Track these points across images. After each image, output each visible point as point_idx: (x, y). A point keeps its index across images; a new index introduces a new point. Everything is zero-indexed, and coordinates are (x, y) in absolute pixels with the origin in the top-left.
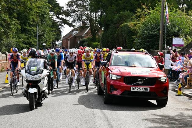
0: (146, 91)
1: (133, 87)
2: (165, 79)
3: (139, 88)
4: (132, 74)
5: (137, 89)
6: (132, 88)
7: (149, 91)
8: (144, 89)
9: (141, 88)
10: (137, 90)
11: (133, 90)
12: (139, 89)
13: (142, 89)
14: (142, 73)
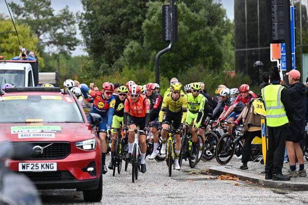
0: (50, 170)
1: (24, 164)
2: (92, 145)
3: (35, 164)
4: (20, 137)
5: (31, 166)
6: (20, 165)
7: (55, 169)
8: (45, 166)
9: (40, 165)
10: (32, 169)
11: (24, 170)
12: (35, 167)
13: (42, 166)
14: (42, 134)
